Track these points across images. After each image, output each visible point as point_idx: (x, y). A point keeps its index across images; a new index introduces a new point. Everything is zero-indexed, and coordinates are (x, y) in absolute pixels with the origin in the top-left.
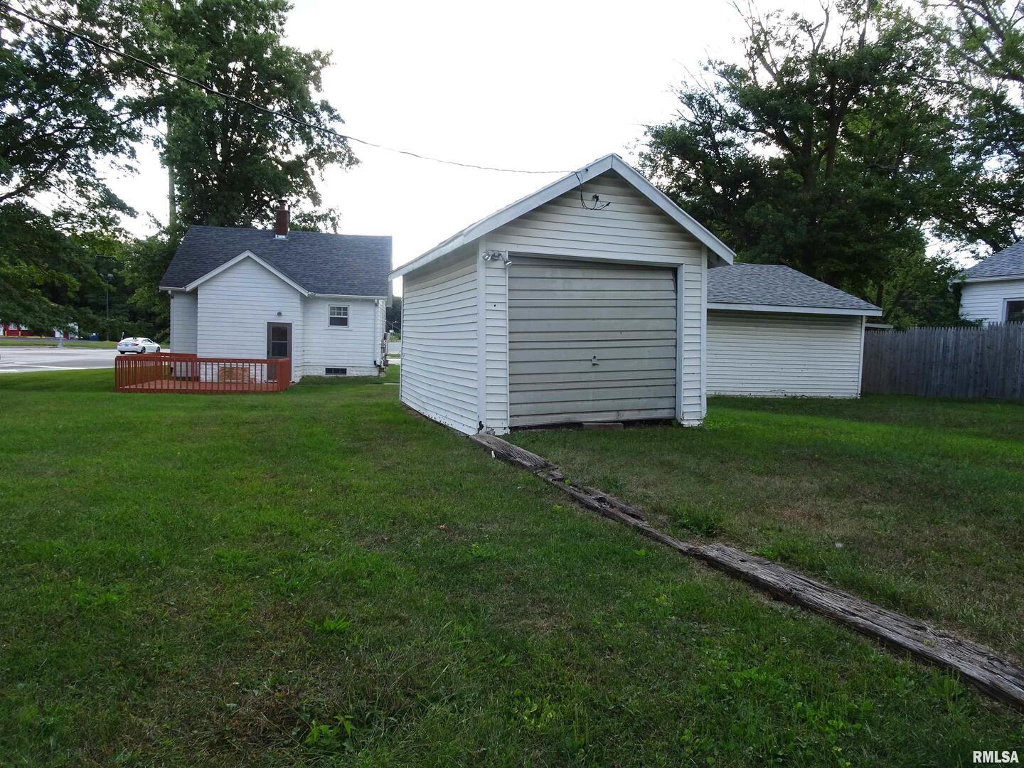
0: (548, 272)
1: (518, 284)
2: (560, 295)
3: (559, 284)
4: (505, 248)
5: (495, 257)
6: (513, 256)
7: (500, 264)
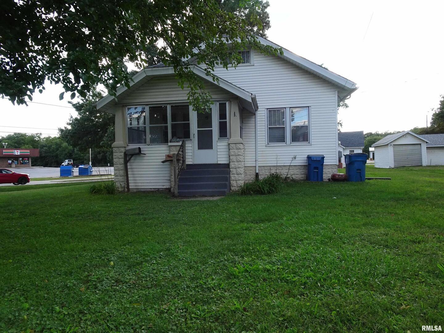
0: (399, 146)
1: (395, 148)
2: (401, 149)
3: (401, 148)
4: (392, 144)
5: (391, 145)
6: (393, 145)
7: (392, 146)
